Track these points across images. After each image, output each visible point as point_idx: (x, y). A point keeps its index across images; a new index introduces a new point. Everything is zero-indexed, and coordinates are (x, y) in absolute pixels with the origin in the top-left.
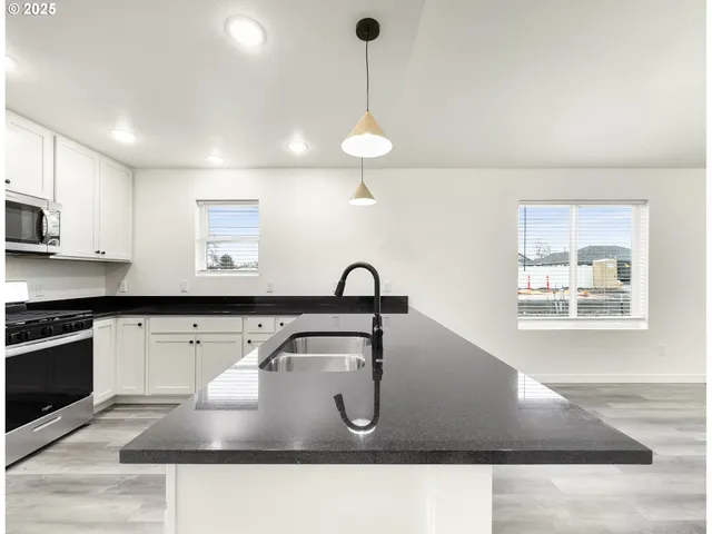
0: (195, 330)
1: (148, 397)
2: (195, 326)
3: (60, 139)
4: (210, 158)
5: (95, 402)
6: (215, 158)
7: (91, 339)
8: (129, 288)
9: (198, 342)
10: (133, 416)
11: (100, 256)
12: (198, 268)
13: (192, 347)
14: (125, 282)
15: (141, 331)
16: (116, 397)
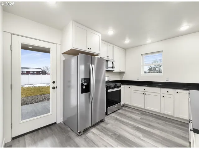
0: (144, 90)
1: (131, 106)
2: (144, 89)
3: (115, 46)
4: (147, 42)
5: (122, 104)
6: (149, 41)
7: (121, 90)
8: (125, 78)
9: (145, 94)
10: (129, 110)
11: (120, 71)
12: (142, 73)
13: (144, 95)
14: (124, 77)
15: (130, 89)
16: (124, 104)
